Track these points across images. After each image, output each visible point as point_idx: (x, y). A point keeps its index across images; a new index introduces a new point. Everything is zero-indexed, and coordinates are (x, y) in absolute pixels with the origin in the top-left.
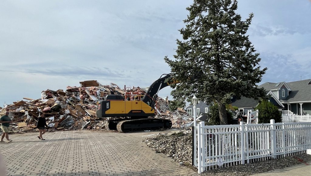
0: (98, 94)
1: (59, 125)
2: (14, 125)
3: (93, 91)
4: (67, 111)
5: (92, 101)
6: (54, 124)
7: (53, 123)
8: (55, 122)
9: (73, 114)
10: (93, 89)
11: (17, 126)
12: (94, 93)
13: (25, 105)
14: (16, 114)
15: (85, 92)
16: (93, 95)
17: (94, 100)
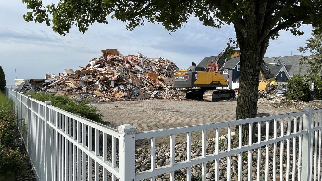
0: (142, 64)
1: (130, 94)
2: (89, 93)
3: (138, 61)
4: (130, 81)
5: (138, 71)
6: (126, 94)
7: (125, 92)
8: (126, 91)
9: (133, 84)
10: (137, 59)
11: (93, 94)
12: (139, 63)
13: (90, 73)
14: (85, 83)
15: (129, 62)
16: (138, 65)
17: (140, 70)
